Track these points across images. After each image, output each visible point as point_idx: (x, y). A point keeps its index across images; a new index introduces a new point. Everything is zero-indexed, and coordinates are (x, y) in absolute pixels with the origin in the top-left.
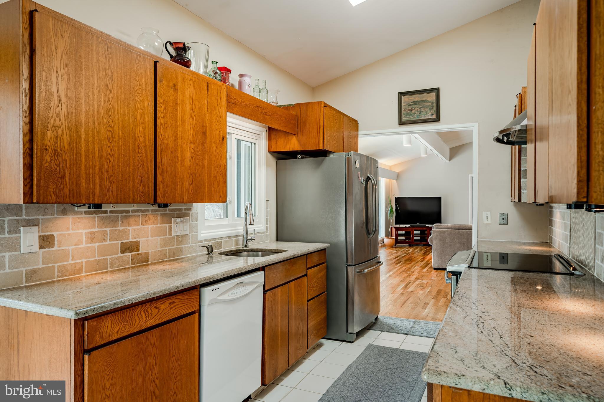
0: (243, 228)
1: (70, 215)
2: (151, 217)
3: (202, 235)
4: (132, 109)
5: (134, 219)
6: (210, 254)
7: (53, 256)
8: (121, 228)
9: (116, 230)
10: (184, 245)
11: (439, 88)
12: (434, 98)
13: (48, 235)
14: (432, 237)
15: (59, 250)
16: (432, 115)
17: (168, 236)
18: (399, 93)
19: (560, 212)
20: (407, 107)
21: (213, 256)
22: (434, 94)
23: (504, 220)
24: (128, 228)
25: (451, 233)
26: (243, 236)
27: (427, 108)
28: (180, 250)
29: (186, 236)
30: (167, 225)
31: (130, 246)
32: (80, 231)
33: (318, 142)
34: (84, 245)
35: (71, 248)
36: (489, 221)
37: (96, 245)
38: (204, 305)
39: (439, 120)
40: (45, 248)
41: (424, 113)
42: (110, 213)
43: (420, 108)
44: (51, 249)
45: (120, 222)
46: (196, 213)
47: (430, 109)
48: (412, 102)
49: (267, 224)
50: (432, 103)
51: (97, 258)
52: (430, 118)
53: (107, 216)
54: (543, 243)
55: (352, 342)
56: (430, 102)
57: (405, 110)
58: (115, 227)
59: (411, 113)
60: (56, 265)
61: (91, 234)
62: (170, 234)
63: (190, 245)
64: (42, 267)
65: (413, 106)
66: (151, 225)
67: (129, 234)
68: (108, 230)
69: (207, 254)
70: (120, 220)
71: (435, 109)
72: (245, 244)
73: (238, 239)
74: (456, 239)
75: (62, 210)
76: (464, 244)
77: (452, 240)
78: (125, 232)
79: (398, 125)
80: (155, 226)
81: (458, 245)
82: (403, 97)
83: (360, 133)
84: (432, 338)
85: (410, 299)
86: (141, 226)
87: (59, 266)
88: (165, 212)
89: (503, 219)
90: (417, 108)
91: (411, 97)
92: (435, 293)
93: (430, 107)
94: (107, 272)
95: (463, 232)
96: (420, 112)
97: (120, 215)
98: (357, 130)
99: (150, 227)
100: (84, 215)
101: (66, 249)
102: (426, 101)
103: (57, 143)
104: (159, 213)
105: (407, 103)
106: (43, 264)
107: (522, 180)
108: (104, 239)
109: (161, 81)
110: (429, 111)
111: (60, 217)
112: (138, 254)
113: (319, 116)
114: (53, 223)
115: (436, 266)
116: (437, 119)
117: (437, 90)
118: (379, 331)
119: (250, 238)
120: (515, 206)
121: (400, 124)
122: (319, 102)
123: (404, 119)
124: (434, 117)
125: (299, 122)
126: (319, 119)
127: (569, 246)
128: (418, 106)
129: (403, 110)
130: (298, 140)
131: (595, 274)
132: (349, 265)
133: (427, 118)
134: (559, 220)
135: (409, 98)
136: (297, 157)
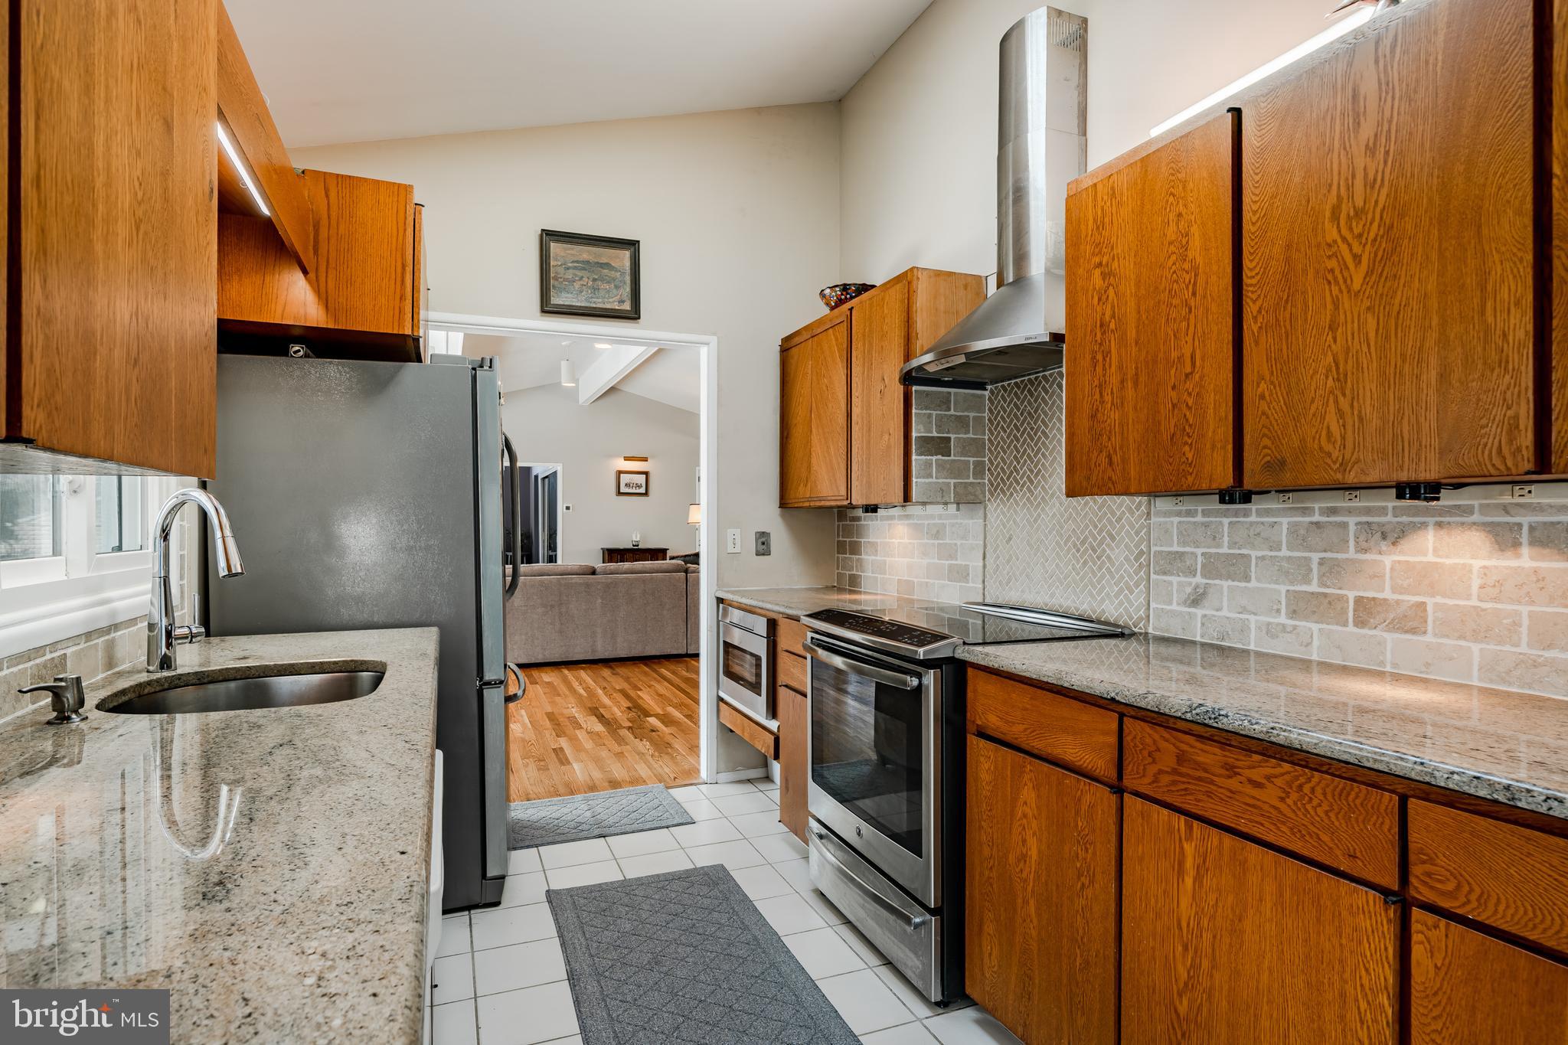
6: (67, 718)
11: (638, 242)
12: (628, 264)
16: (623, 302)
18: (542, 231)
20: (561, 270)
22: (626, 255)
23: (764, 547)
26: (151, 626)
27: (610, 282)
33: (397, 309)
36: (738, 548)
39: (639, 318)
41: (602, 293)
43: (594, 280)
47: (618, 287)
48: (573, 262)
50: (622, 273)
52: (618, 308)
54: (827, 587)
55: (497, 903)
56: (619, 271)
57: (556, 278)
59: (572, 287)
65: (577, 272)
71: (628, 289)
72: (162, 660)
73: (113, 641)
74: (535, 597)
76: (552, 606)
79: (540, 313)
81: (540, 610)
82: (551, 244)
84: (659, 828)
89: (763, 544)
90: (585, 279)
91: (572, 249)
93: (618, 282)
95: (550, 581)
96: (595, 289)
102: (607, 266)
105: (562, 262)
107: (912, 457)
110: (615, 291)
113: (401, 231)
116: (634, 314)
117: (633, 245)
118: (528, 847)
119: (186, 631)
120: (783, 516)
121: (543, 311)
122: (399, 185)
123: (558, 299)
124: (627, 306)
125: (323, 233)
126: (401, 238)
127: (981, 586)
128: (588, 274)
129: (552, 275)
130: (317, 291)
131: (1150, 630)
132: (488, 683)
133: (608, 306)
134: (906, 541)
135: (566, 249)
136: (285, 352)
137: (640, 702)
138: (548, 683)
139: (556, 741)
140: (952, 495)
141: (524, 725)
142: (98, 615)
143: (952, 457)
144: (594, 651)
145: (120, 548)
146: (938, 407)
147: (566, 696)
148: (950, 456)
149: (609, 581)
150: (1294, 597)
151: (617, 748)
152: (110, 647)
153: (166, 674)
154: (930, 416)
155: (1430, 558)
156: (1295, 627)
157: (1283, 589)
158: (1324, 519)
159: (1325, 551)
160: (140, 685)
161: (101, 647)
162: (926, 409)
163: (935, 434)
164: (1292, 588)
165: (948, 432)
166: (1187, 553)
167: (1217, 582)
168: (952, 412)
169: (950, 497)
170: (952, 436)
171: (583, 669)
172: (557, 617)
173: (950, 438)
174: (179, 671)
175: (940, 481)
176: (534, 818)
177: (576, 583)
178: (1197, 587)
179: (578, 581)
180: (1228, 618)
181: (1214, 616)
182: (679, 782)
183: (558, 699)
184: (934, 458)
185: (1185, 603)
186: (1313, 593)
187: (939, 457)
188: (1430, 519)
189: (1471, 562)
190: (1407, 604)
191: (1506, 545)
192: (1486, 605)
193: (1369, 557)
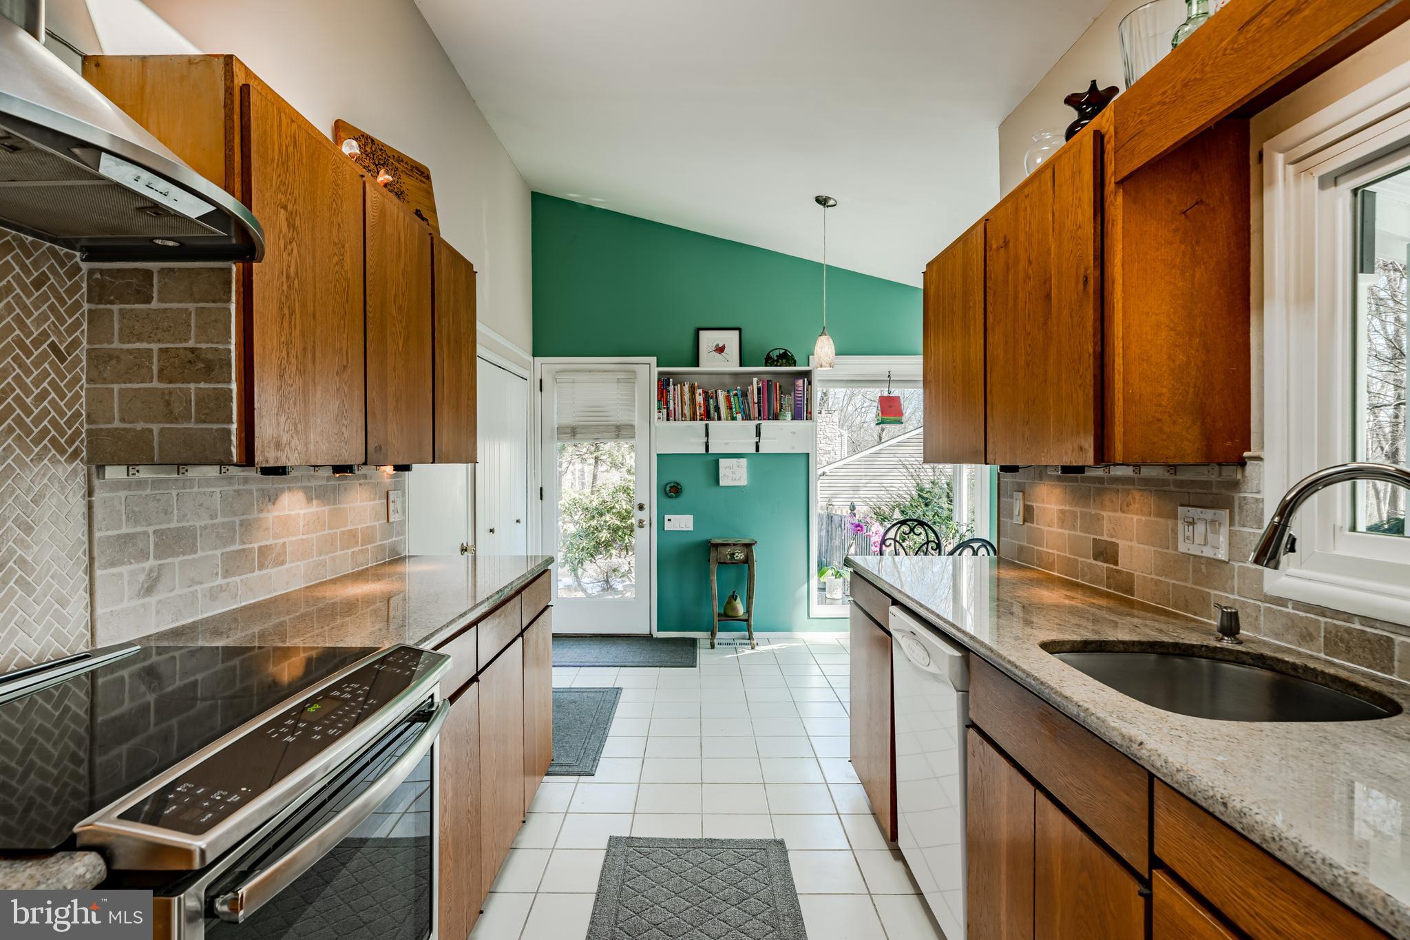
1: (1045, 481)
2: (1137, 497)
5: (1109, 497)
8: (1093, 512)
9: (1087, 513)
17: (1170, 550)
24: (1102, 513)
28: (1201, 600)
29: (1223, 565)
30: (1168, 523)
31: (1106, 549)
32: (1053, 506)
34: (1056, 529)
35: (1046, 529)
37: (1067, 532)
45: (1092, 500)
46: (1257, 500)
51: (1068, 553)
53: (1077, 487)
58: (1088, 507)
60: (1035, 548)
62: (1176, 547)
63: (1235, 597)
66: (1138, 514)
67: (1103, 526)
68: (1079, 510)
78: (1099, 518)
80: (1144, 518)
86: (1119, 514)
88: (1166, 488)
97: (1092, 486)
99: (1136, 518)
100: (1055, 482)
101: (1041, 529)
104: (1153, 488)
108: (1074, 526)
112: (1117, 571)
150: (227, 557)
155: (287, 512)
156: (228, 584)
157: (218, 552)
158: (241, 487)
159: (243, 514)
164: (225, 550)
166: (140, 533)
167: (169, 560)
178: (151, 571)
180: (180, 596)
181: (168, 598)
185: (138, 595)
186: (237, 551)
188: (286, 486)
189: (300, 511)
190: (279, 545)
191: (310, 500)
192: (304, 537)
193: (262, 515)
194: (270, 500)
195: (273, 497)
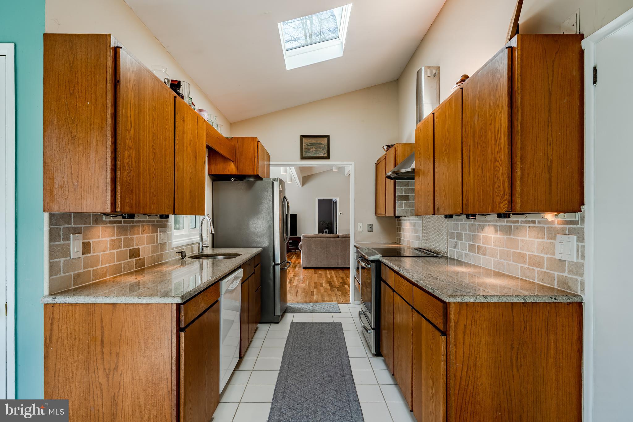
0: (199, 236)
1: (100, 224)
2: (146, 228)
3: (174, 243)
4: (164, 135)
5: (137, 229)
6: (183, 258)
7: (90, 261)
8: (129, 237)
9: (127, 238)
10: (164, 251)
11: (329, 135)
12: (326, 142)
13: (87, 242)
14: (301, 244)
15: (94, 256)
16: (324, 154)
17: (155, 244)
18: (301, 135)
19: (411, 223)
20: (306, 146)
21: (186, 260)
22: (326, 139)
23: (370, 229)
24: (134, 236)
25: (315, 240)
26: (199, 244)
27: (320, 148)
28: (162, 255)
29: (165, 244)
30: (155, 234)
31: (135, 252)
32: (106, 239)
33: (253, 169)
34: (108, 252)
35: (100, 254)
36: (361, 230)
37: (115, 251)
38: (222, 294)
39: (329, 158)
40: (85, 254)
41: (318, 152)
42: (123, 223)
43: (316, 148)
44: (89, 255)
45: (129, 231)
46: (171, 224)
47: (323, 150)
48: (310, 143)
49: (207, 234)
50: (325, 146)
51: (115, 263)
52: (323, 156)
53: (122, 226)
54: (393, 243)
55: (278, 323)
56: (323, 145)
57: (305, 149)
58: (126, 236)
59: (309, 151)
60: (92, 269)
61: (112, 241)
62: (157, 242)
63: (167, 251)
64: (83, 271)
65: (311, 146)
66: (147, 234)
67: (134, 242)
68: (122, 237)
69: (181, 259)
70: (129, 230)
71: (326, 150)
72: (201, 251)
73: (192, 246)
74: (318, 245)
75: (96, 220)
77: (316, 246)
78: (132, 239)
79: (300, 160)
80: (148, 235)
82: (304, 139)
83: (271, 163)
84: (330, 313)
85: (299, 290)
86: (141, 235)
87: (94, 270)
88: (154, 223)
89: (370, 228)
91: (310, 140)
92: (314, 284)
93: (323, 148)
94: (121, 276)
96: (316, 151)
97: (129, 225)
98: (269, 161)
99: (146, 235)
100: (108, 225)
101: (97, 255)
102: (320, 144)
103: (130, 161)
104: (151, 224)
105: (307, 144)
106: (84, 269)
107: (396, 202)
108: (120, 246)
109: (177, 114)
110: (322, 151)
111: (94, 226)
112: (139, 259)
113: (254, 149)
114: (90, 231)
115: (305, 266)
116: (328, 157)
117: (328, 137)
118: (292, 313)
119: (205, 245)
120: (377, 219)
121: (301, 159)
122: (254, 137)
123: (304, 155)
124: (326, 155)
125: (237, 152)
126: (254, 151)
127: (421, 242)
128: (314, 147)
129: (304, 148)
130: (236, 166)
131: (448, 256)
132: (276, 264)
133: (320, 156)
134: (409, 228)
135: (308, 140)
136: (230, 180)
137: (346, 281)
138: (320, 273)
139: (313, 289)
140: (410, 213)
141: (306, 285)
142: (190, 241)
143: (410, 202)
144: (338, 264)
145: (195, 228)
146: (405, 186)
147: (323, 277)
148: (409, 201)
149: (343, 240)
150: (470, 245)
151: (330, 293)
152: (192, 248)
153: (201, 254)
154: (402, 189)
155: (488, 234)
156: (469, 254)
157: (467, 243)
159: (474, 232)
160: (196, 255)
161: (190, 248)
162: (400, 187)
163: (404, 194)
164: (469, 243)
165: (409, 194)
167: (458, 241)
168: (410, 187)
169: (409, 214)
170: (410, 195)
171: (334, 270)
172: (325, 252)
173: (409, 196)
174: (204, 254)
175: (406, 209)
176: (297, 307)
177: (332, 241)
178: (455, 242)
179: (333, 240)
181: (458, 251)
182: (343, 303)
183: (321, 278)
184: (403, 202)
185: (453, 247)
186: (472, 244)
187: (405, 201)
188: (487, 224)
189: (492, 236)
190: (484, 247)
191: (496, 231)
192: (494, 247)
193: (479, 234)
194: (481, 229)
195: (482, 228)
